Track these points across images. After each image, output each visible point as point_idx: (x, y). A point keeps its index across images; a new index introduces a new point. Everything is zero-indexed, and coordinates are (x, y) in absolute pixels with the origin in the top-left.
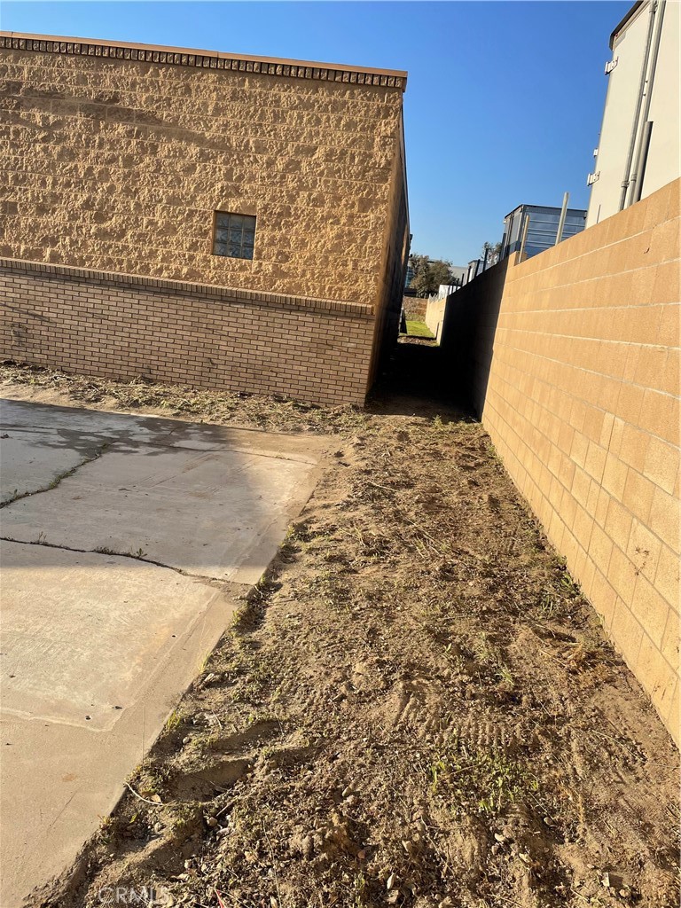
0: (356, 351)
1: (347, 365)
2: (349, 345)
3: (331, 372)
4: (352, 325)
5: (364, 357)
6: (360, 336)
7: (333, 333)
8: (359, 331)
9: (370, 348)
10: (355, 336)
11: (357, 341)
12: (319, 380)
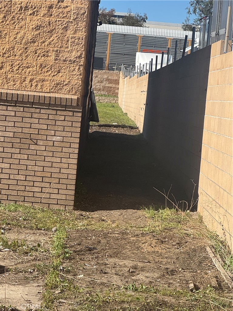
0: (63, 145)
1: (54, 160)
2: (54, 139)
3: (36, 168)
4: (57, 118)
5: (71, 150)
6: (67, 129)
7: (37, 126)
8: (65, 123)
9: (78, 140)
10: (61, 128)
11: (64, 134)
12: (23, 178)
